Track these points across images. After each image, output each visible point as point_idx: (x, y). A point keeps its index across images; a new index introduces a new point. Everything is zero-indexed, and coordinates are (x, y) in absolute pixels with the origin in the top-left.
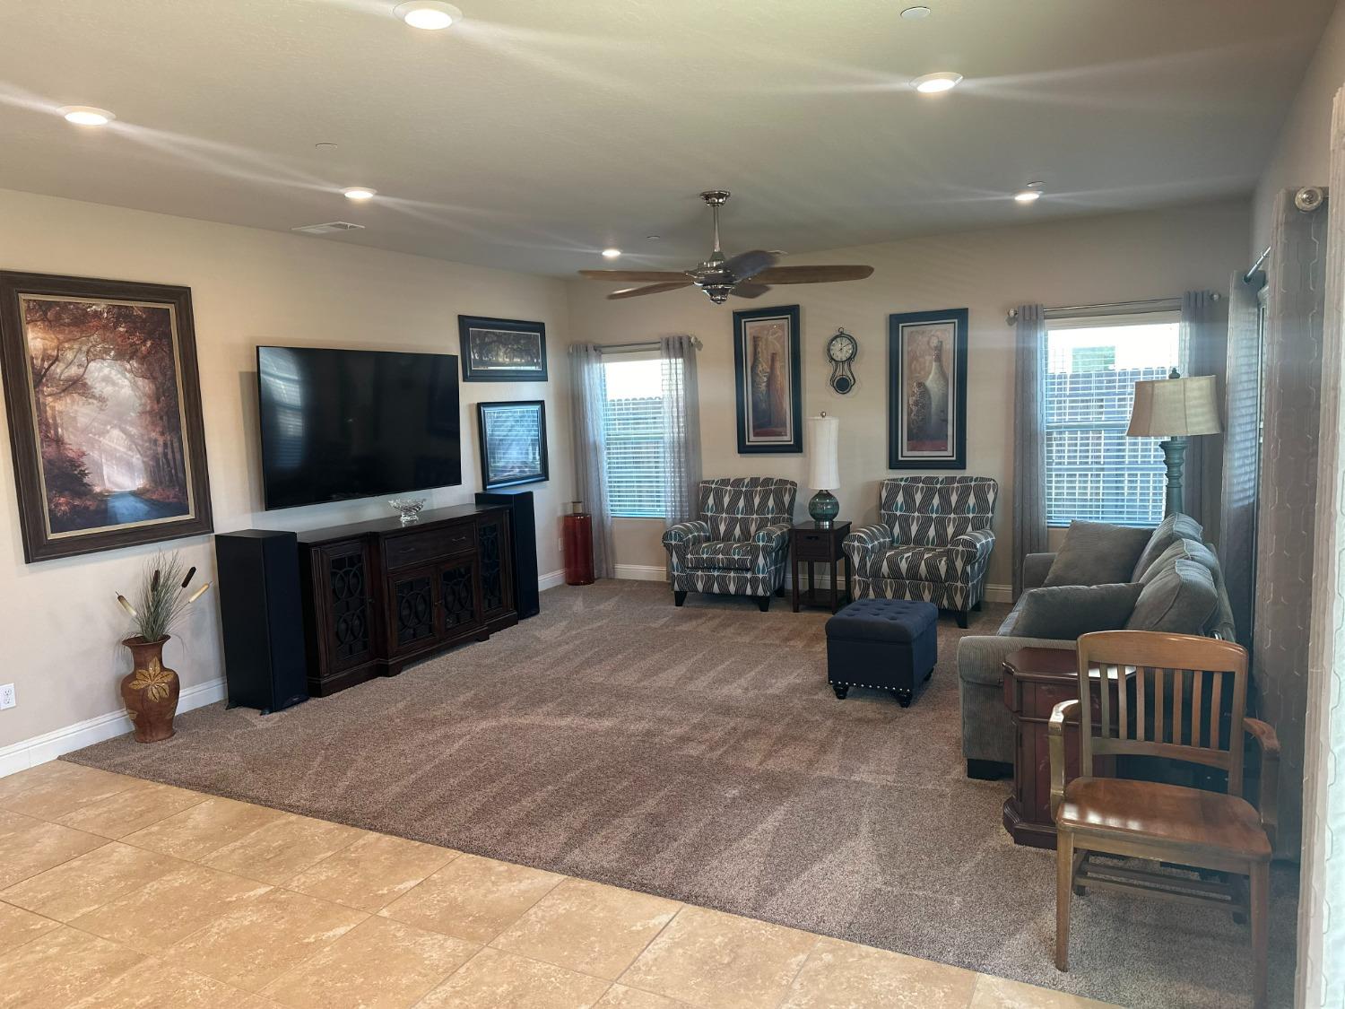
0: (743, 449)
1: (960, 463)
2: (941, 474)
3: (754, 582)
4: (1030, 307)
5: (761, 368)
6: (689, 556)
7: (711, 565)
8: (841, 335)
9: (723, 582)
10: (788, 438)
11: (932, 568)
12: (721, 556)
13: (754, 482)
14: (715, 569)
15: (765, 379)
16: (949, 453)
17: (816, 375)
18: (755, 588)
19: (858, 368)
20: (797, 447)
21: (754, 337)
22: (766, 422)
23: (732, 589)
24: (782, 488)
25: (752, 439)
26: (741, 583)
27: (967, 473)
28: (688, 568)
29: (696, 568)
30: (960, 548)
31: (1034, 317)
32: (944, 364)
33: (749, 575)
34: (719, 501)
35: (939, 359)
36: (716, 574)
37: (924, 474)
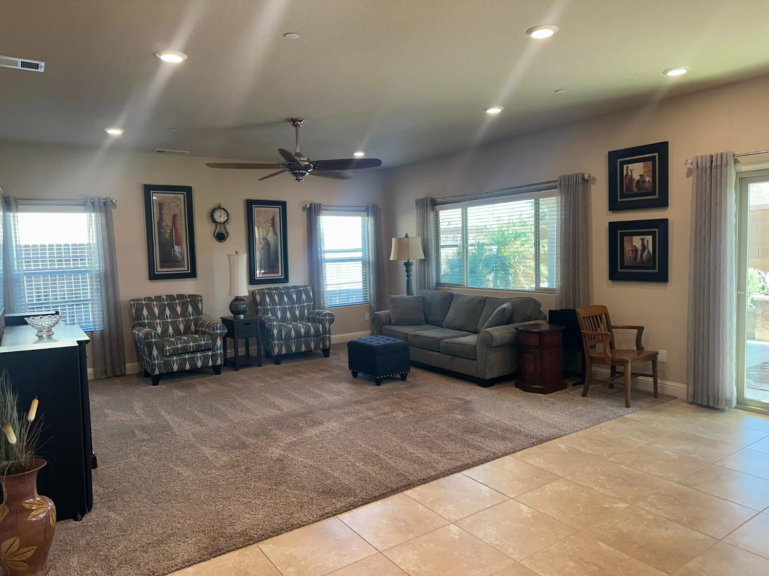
0: (153, 276)
1: (286, 279)
2: (281, 286)
3: (214, 357)
4: (317, 204)
5: (165, 224)
6: (167, 348)
7: (185, 351)
8: (219, 207)
9: (193, 361)
10: (185, 268)
11: (317, 330)
12: (191, 344)
13: (170, 297)
14: (185, 354)
15: (169, 231)
16: (280, 275)
17: (203, 230)
18: (214, 361)
19: (229, 227)
20: (193, 274)
21: (160, 204)
22: (168, 259)
23: (199, 364)
24: (195, 300)
25: (159, 270)
26: (205, 359)
27: (289, 285)
28: (166, 356)
29: (172, 355)
30: (328, 317)
31: (319, 209)
32: (276, 228)
33: (210, 353)
34: (151, 311)
35: (273, 225)
36: (187, 356)
37: (272, 286)
